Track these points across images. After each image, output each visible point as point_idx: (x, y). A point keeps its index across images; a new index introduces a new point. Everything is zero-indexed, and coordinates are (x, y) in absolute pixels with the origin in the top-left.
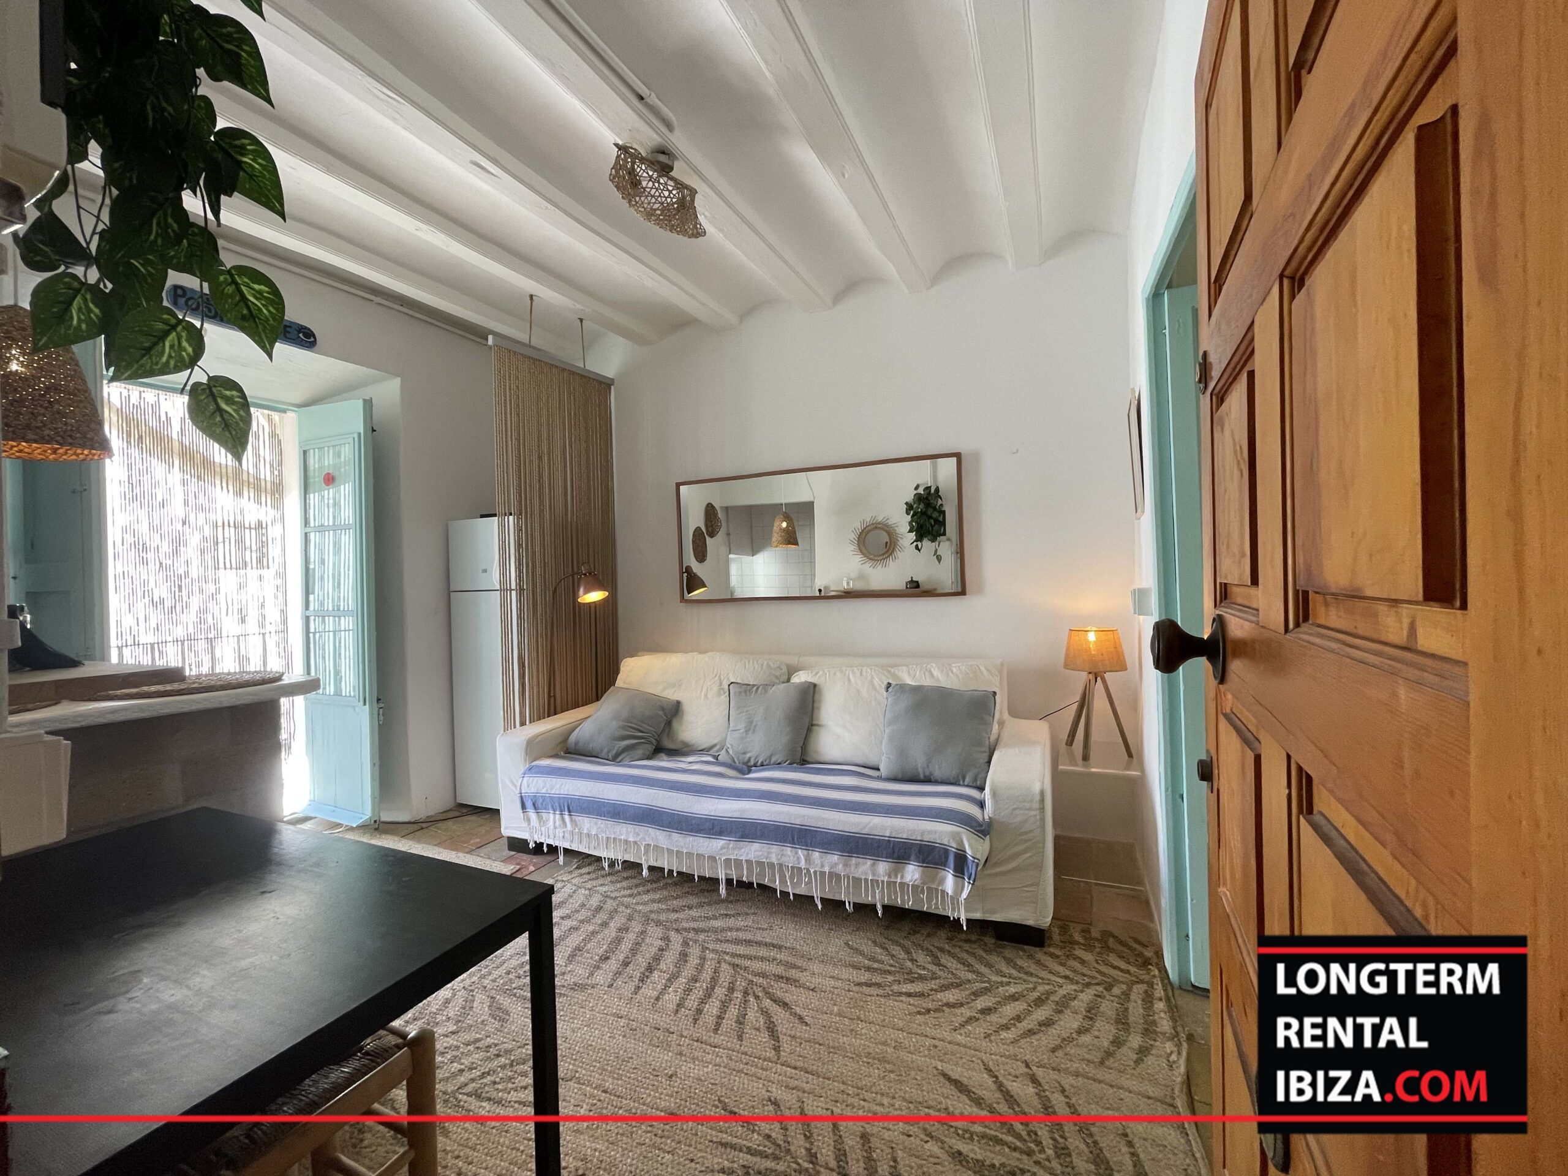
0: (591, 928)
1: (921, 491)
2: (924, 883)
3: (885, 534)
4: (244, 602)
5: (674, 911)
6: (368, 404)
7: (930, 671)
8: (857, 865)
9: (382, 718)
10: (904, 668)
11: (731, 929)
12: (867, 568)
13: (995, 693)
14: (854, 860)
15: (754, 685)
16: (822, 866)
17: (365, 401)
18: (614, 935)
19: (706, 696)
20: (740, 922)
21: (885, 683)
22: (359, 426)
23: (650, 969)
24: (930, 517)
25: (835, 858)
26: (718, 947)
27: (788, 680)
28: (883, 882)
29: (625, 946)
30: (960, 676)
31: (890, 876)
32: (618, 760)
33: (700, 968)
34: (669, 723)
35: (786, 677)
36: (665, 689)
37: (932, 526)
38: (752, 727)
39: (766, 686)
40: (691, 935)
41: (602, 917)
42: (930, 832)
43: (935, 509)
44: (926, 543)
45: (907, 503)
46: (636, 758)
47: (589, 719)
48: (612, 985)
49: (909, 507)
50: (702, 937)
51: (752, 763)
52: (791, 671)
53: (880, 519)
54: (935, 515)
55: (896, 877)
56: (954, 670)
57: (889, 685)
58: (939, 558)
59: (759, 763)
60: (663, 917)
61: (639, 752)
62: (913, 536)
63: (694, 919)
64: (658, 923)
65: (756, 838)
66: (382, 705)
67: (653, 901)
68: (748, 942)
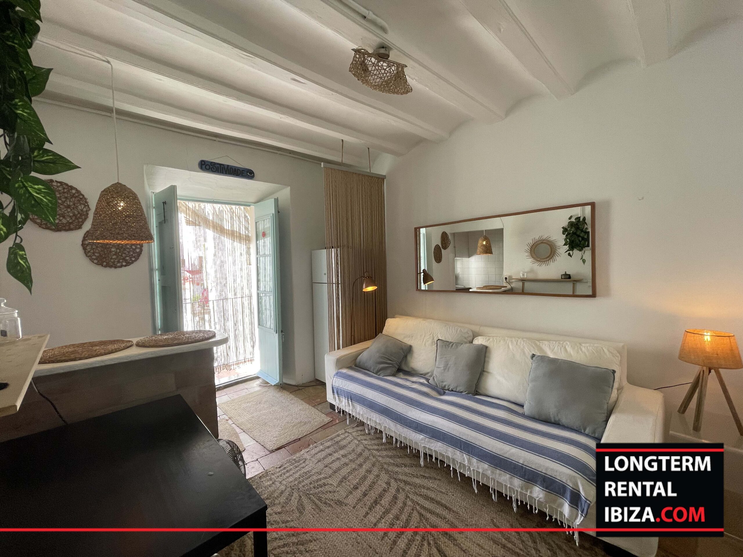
0: (354, 466)
1: (573, 220)
2: (546, 502)
3: (548, 246)
4: (236, 287)
5: (397, 466)
6: (276, 201)
7: (565, 347)
8: (500, 475)
9: (283, 339)
10: (546, 343)
11: (424, 487)
12: (536, 266)
13: (614, 372)
14: (498, 471)
15: (451, 342)
16: (478, 468)
17: (275, 199)
18: (363, 474)
19: (425, 344)
20: (430, 484)
21: (531, 354)
22: (272, 210)
23: (376, 502)
24: (579, 236)
25: (486, 466)
26: (415, 498)
27: (471, 342)
28: (517, 491)
29: (367, 482)
30: (587, 353)
31: (522, 489)
32: (378, 374)
33: (401, 510)
34: (405, 357)
35: (471, 338)
36: (404, 338)
37: (580, 242)
38: (447, 368)
39: (458, 344)
40: (402, 485)
41: (361, 460)
42: (552, 470)
43: (582, 231)
44: (576, 253)
45: (563, 228)
46: (386, 375)
47: (368, 350)
48: (355, 507)
49: (565, 230)
50: (407, 488)
51: (446, 388)
52: (475, 335)
53: (544, 237)
54: (582, 234)
55: (527, 491)
56: (583, 349)
57: (533, 355)
58: (584, 261)
59: (450, 389)
60: (390, 468)
61: (389, 371)
62: (567, 247)
63: (406, 474)
64: (387, 472)
65: (440, 440)
66: (283, 334)
67: (388, 456)
68: (432, 500)
